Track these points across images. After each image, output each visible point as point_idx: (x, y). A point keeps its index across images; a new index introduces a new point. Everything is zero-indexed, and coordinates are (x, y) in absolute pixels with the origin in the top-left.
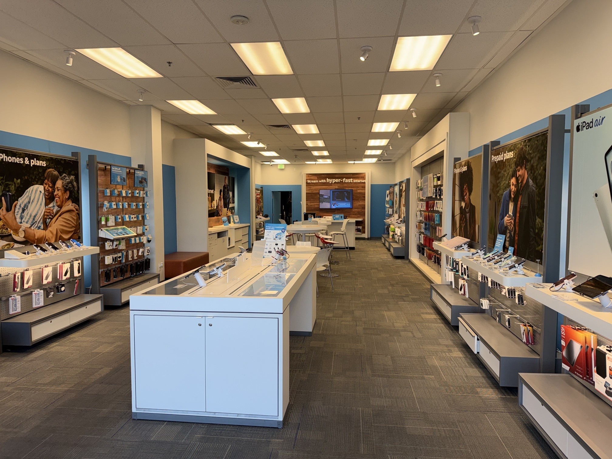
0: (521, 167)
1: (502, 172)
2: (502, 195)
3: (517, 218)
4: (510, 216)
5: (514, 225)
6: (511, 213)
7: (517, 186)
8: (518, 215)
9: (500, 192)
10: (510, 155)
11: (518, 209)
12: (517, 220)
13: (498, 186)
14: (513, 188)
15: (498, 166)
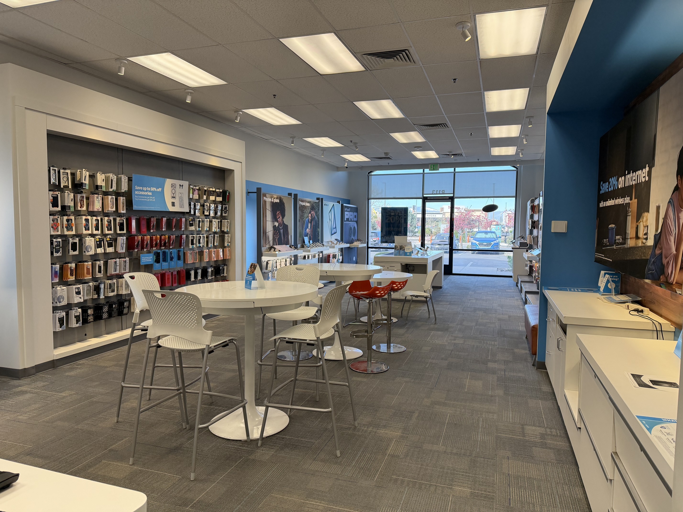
0: (313, 211)
1: (305, 210)
2: (305, 220)
3: (312, 229)
4: (309, 229)
5: (311, 232)
6: (309, 227)
7: (311, 217)
8: (312, 228)
9: (305, 219)
10: (308, 205)
11: (312, 226)
12: (312, 230)
13: (303, 216)
14: (310, 218)
15: (303, 207)
